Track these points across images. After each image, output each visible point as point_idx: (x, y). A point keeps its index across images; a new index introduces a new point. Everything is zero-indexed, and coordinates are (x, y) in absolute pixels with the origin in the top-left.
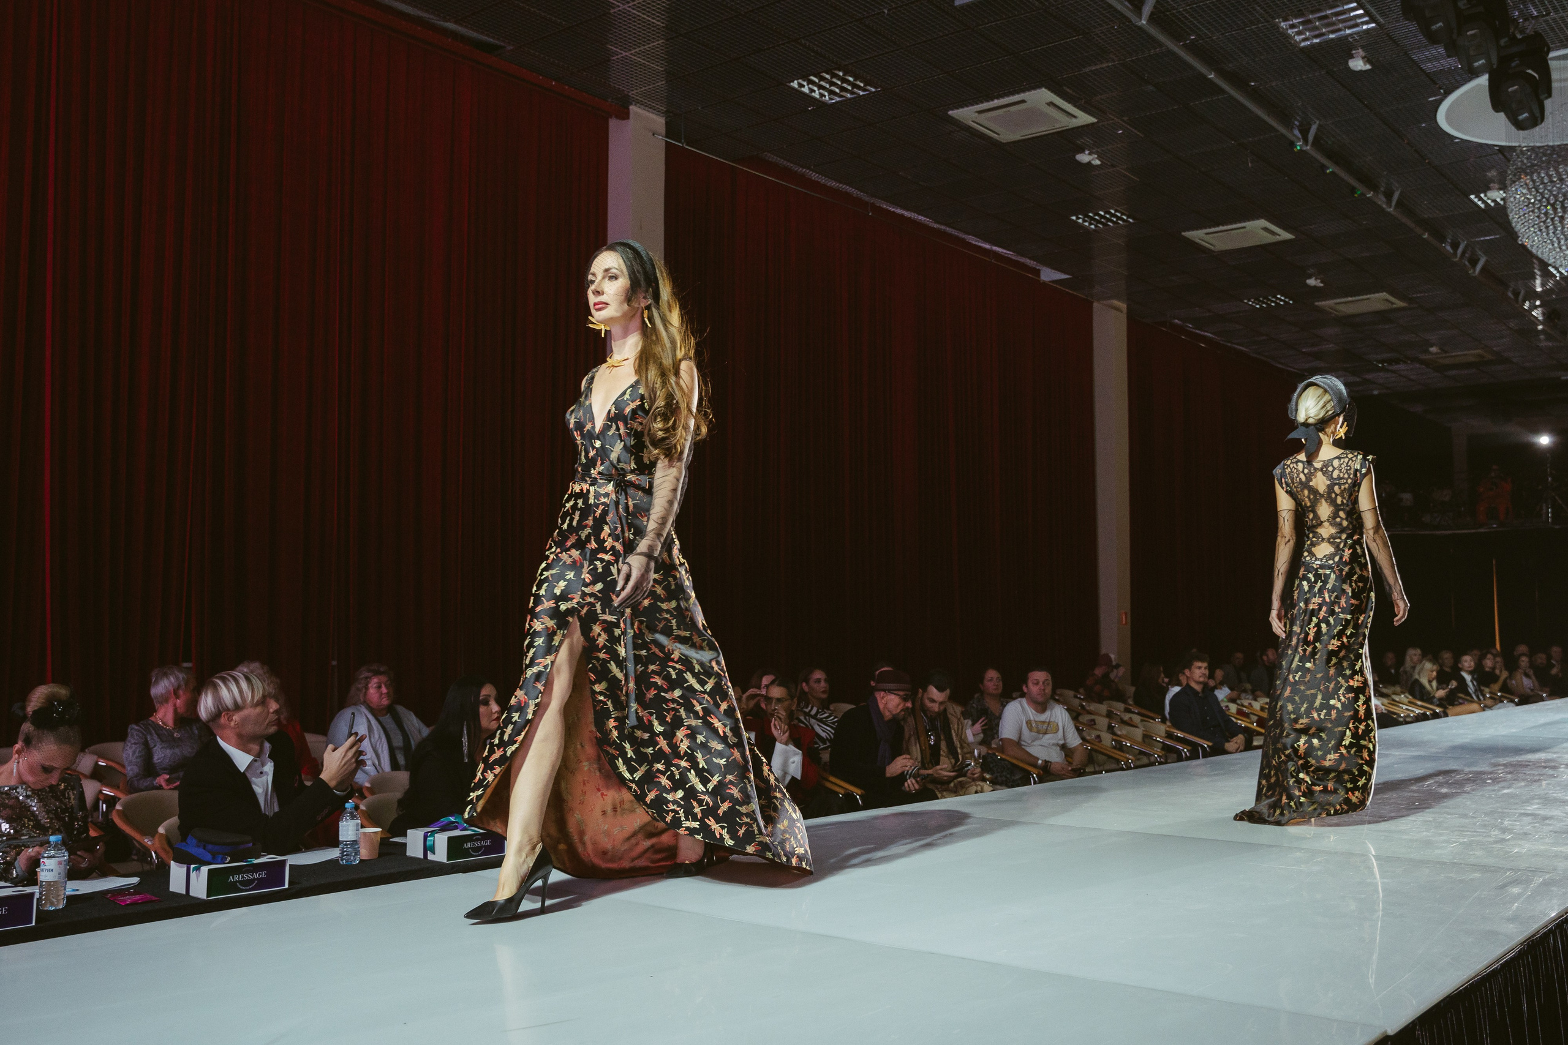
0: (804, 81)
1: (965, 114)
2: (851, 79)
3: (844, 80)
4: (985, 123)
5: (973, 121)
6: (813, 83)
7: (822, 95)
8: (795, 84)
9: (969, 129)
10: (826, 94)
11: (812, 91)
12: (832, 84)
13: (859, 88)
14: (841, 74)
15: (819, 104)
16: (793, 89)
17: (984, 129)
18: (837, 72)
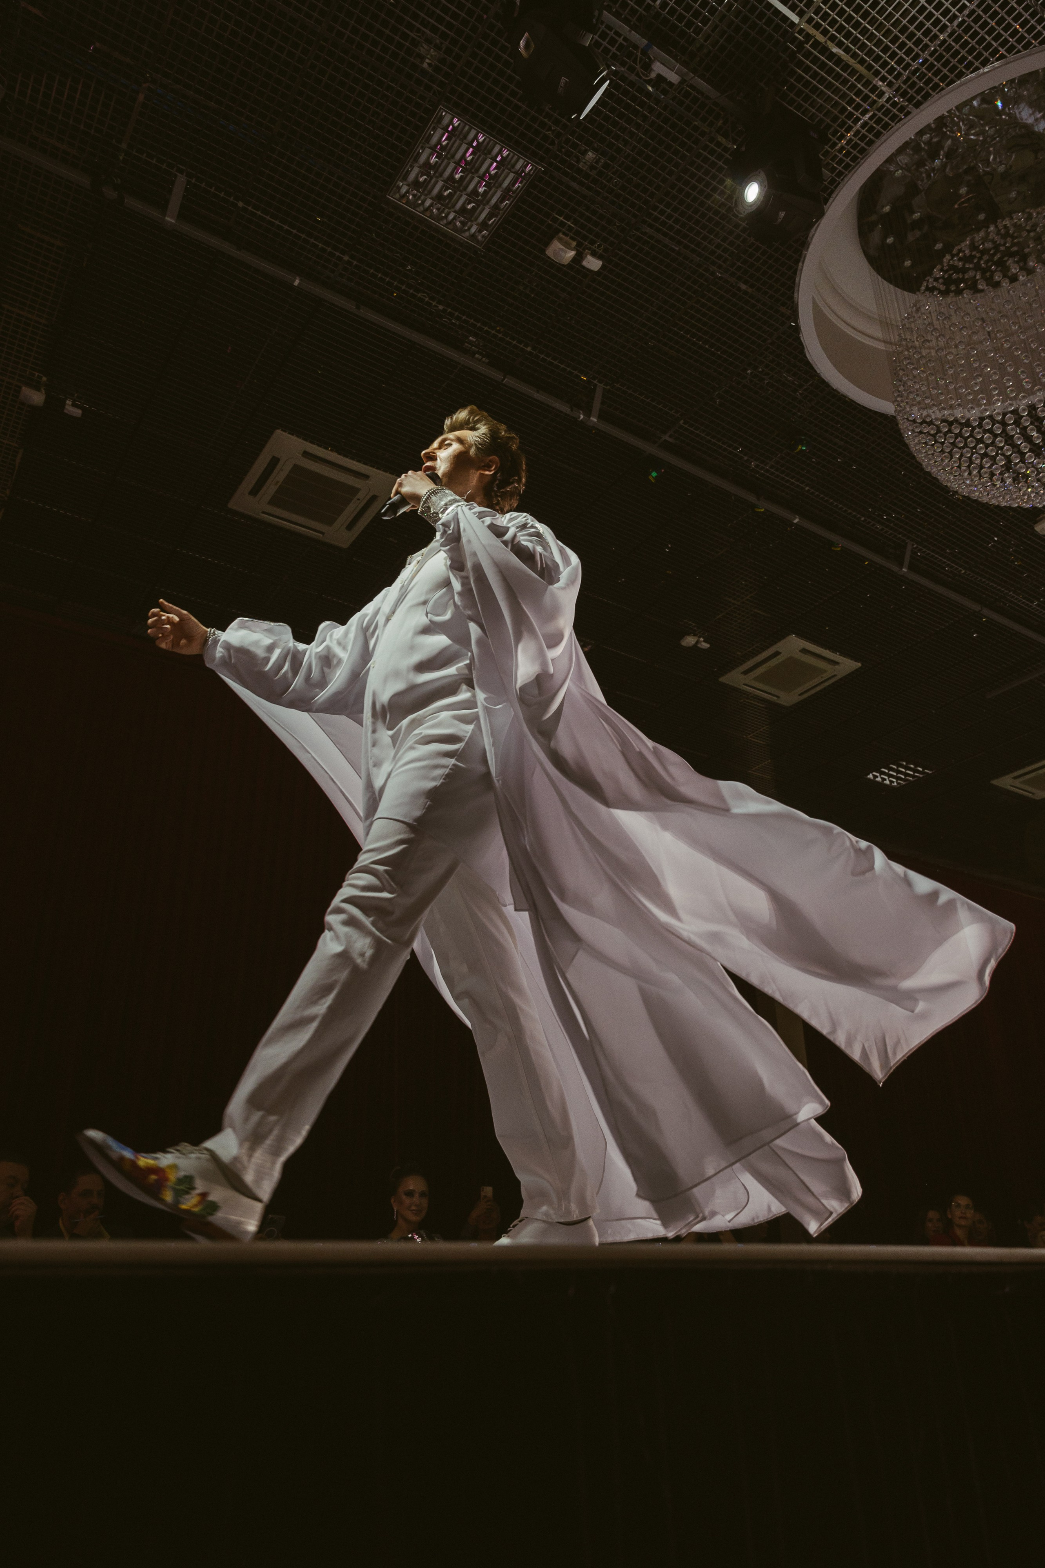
0: (877, 773)
1: (1006, 782)
2: (912, 766)
3: (907, 768)
4: (1023, 786)
5: (1011, 786)
6: (884, 773)
7: (891, 782)
8: (871, 776)
9: (1009, 792)
10: (894, 780)
11: (884, 779)
12: (898, 772)
13: (918, 772)
14: (905, 763)
15: (890, 787)
16: (870, 779)
17: (1018, 790)
18: (901, 763)
